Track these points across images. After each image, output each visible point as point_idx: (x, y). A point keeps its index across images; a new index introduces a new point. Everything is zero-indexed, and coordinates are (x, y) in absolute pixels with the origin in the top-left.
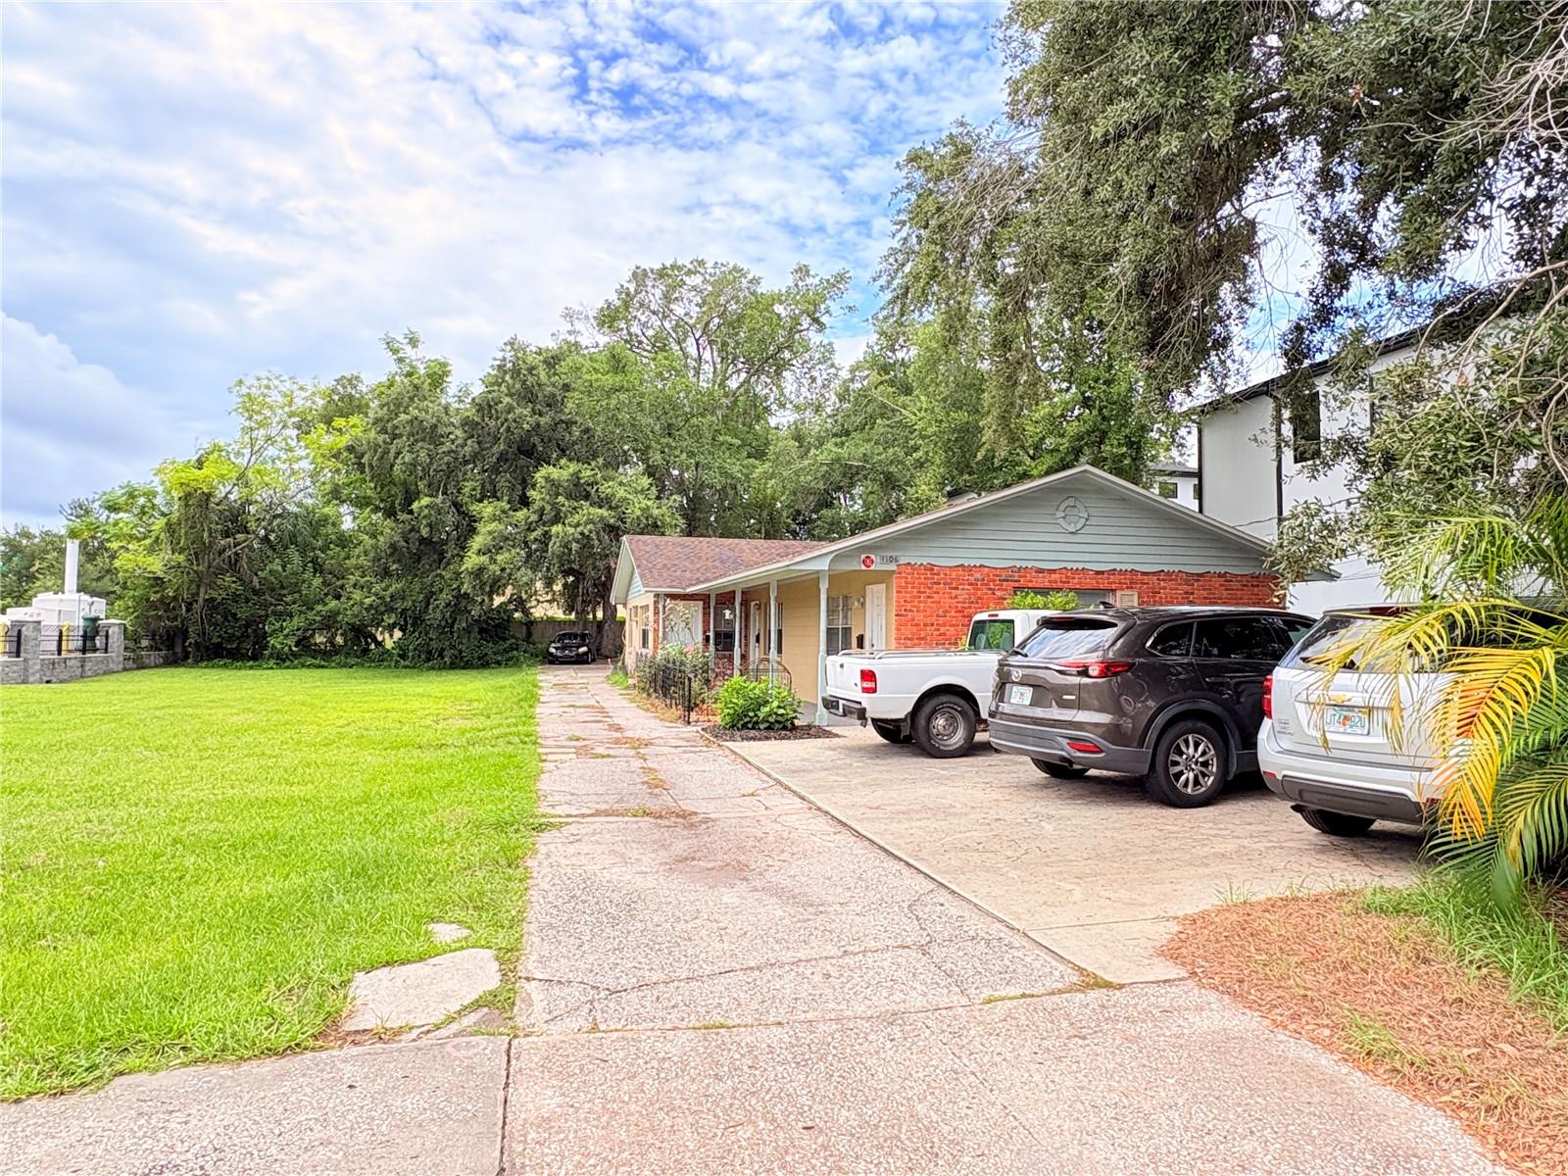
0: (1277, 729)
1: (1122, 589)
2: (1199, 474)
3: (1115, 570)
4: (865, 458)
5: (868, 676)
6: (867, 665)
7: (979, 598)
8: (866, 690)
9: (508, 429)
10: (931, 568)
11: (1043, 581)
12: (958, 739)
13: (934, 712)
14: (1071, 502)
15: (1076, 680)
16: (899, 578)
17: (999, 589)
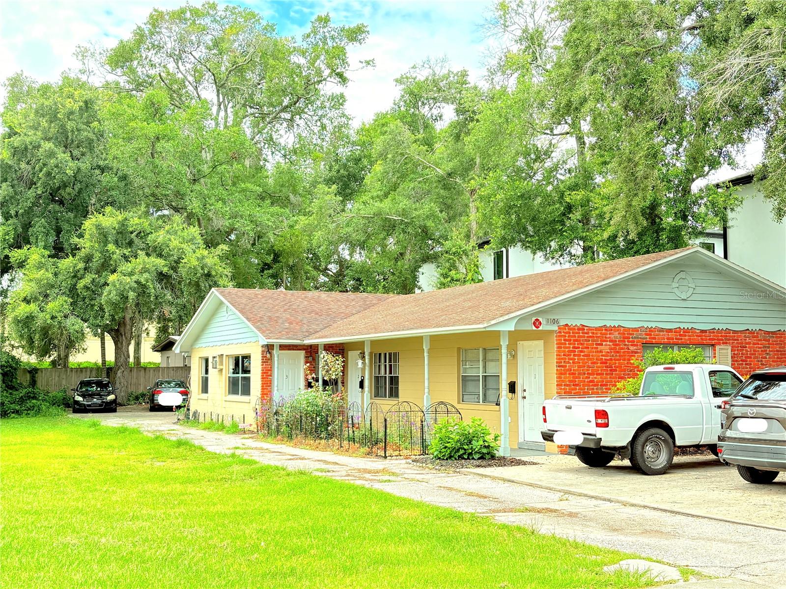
2: (724, 236)
3: (714, 329)
5: (601, 415)
6: (600, 406)
9: (49, 174)
10: (582, 328)
11: (664, 338)
14: (682, 275)
16: (560, 336)
17: (632, 345)
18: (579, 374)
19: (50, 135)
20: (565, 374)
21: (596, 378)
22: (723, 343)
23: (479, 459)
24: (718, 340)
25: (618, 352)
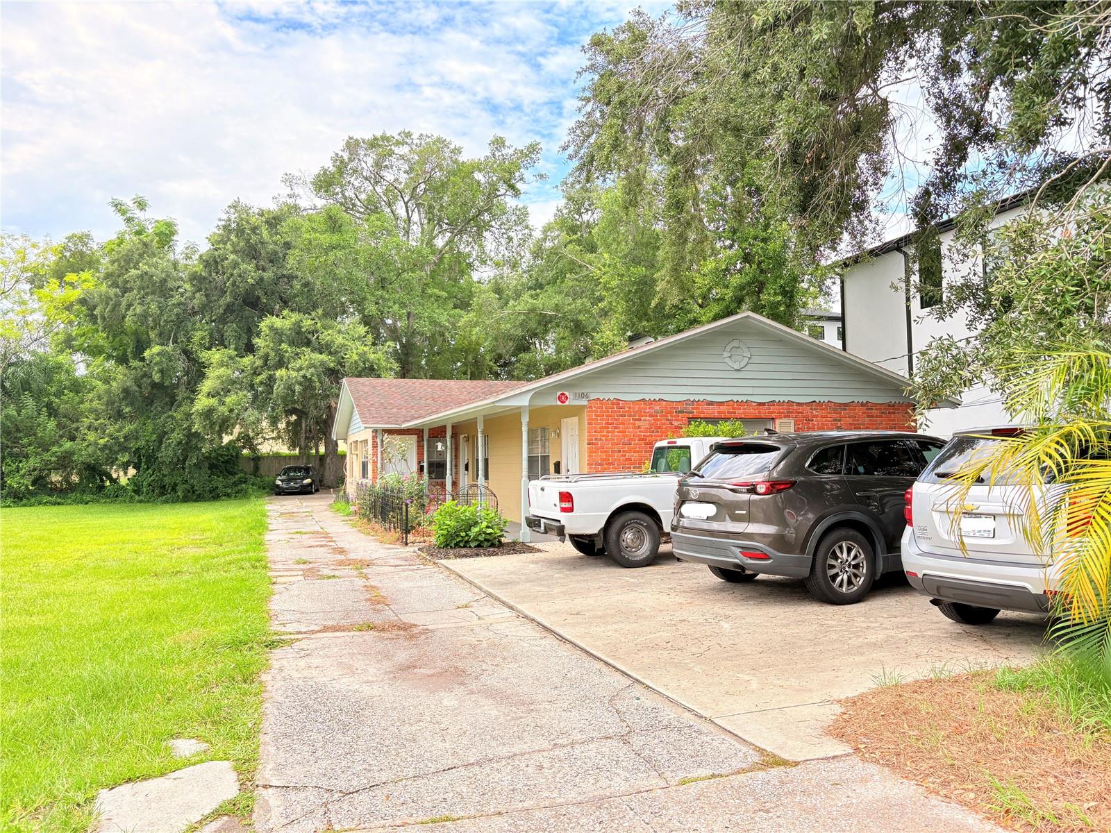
0: (917, 534)
1: (780, 418)
2: (842, 319)
3: (774, 401)
4: (557, 308)
5: (566, 497)
6: (565, 488)
7: (659, 428)
8: (564, 510)
10: (617, 402)
11: (713, 412)
12: (644, 551)
13: (623, 527)
14: (735, 344)
15: (746, 497)
16: (590, 411)
17: (675, 420)
18: (614, 452)
19: (238, 248)
20: (597, 452)
22: (785, 417)
24: (779, 413)
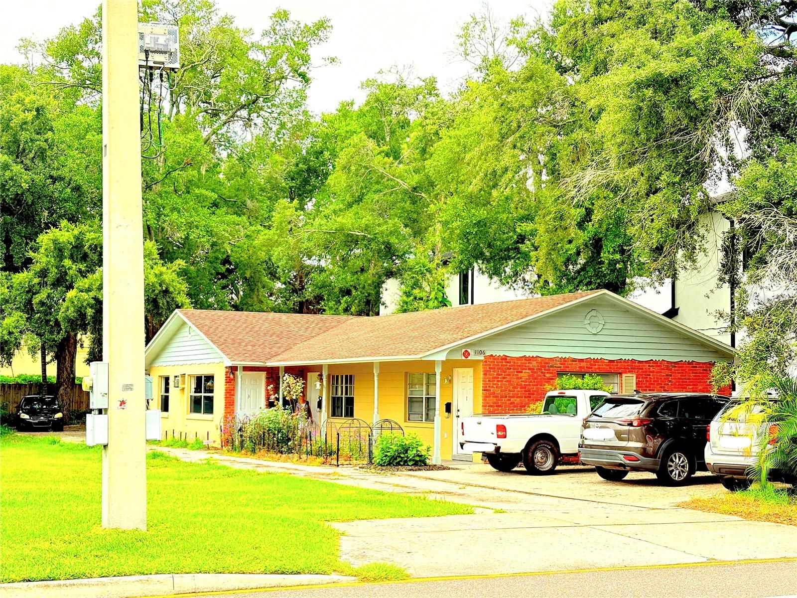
0: (712, 445)
1: (625, 372)
3: (621, 359)
4: (367, 228)
5: (501, 428)
6: (500, 422)
10: (505, 358)
11: (576, 367)
12: (549, 464)
13: (536, 449)
14: (593, 313)
15: (627, 428)
16: (485, 365)
17: (548, 373)
18: (502, 397)
20: (490, 397)
21: (516, 400)
22: (629, 372)
23: (412, 465)
24: (624, 368)
25: (536, 379)
